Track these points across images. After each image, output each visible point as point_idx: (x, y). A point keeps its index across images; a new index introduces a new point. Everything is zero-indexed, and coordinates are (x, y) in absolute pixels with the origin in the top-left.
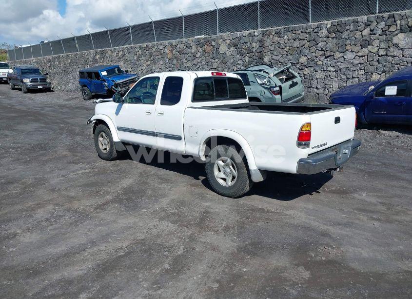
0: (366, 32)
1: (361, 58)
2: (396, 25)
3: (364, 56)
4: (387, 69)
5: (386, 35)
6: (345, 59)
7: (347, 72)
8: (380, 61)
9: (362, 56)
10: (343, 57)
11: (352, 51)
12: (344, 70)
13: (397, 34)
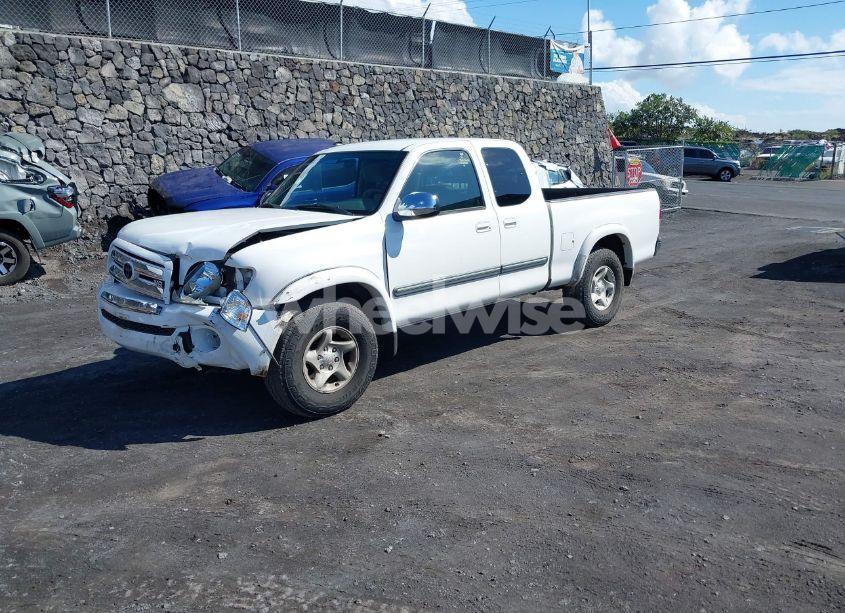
0: (108, 70)
1: (118, 124)
2: (160, 67)
3: (123, 121)
4: (174, 148)
5: (150, 84)
6: (82, 123)
7: (98, 153)
8: (157, 133)
9: (118, 121)
10: (77, 119)
11: (91, 108)
12: (90, 148)
13: (167, 85)
